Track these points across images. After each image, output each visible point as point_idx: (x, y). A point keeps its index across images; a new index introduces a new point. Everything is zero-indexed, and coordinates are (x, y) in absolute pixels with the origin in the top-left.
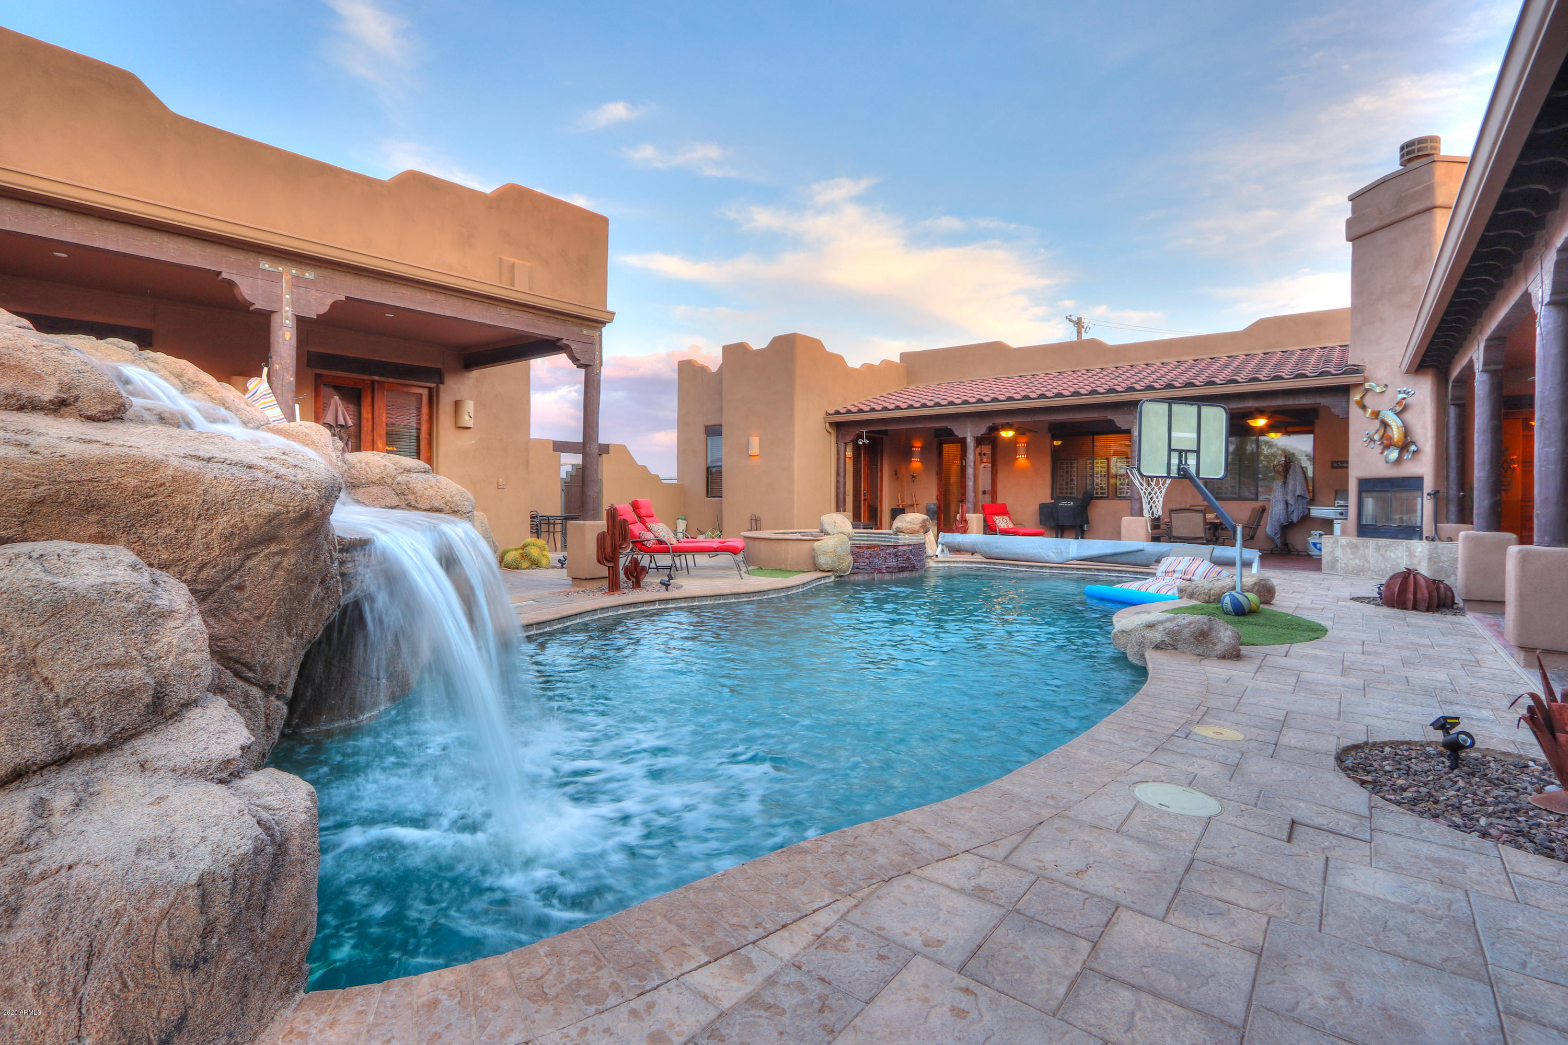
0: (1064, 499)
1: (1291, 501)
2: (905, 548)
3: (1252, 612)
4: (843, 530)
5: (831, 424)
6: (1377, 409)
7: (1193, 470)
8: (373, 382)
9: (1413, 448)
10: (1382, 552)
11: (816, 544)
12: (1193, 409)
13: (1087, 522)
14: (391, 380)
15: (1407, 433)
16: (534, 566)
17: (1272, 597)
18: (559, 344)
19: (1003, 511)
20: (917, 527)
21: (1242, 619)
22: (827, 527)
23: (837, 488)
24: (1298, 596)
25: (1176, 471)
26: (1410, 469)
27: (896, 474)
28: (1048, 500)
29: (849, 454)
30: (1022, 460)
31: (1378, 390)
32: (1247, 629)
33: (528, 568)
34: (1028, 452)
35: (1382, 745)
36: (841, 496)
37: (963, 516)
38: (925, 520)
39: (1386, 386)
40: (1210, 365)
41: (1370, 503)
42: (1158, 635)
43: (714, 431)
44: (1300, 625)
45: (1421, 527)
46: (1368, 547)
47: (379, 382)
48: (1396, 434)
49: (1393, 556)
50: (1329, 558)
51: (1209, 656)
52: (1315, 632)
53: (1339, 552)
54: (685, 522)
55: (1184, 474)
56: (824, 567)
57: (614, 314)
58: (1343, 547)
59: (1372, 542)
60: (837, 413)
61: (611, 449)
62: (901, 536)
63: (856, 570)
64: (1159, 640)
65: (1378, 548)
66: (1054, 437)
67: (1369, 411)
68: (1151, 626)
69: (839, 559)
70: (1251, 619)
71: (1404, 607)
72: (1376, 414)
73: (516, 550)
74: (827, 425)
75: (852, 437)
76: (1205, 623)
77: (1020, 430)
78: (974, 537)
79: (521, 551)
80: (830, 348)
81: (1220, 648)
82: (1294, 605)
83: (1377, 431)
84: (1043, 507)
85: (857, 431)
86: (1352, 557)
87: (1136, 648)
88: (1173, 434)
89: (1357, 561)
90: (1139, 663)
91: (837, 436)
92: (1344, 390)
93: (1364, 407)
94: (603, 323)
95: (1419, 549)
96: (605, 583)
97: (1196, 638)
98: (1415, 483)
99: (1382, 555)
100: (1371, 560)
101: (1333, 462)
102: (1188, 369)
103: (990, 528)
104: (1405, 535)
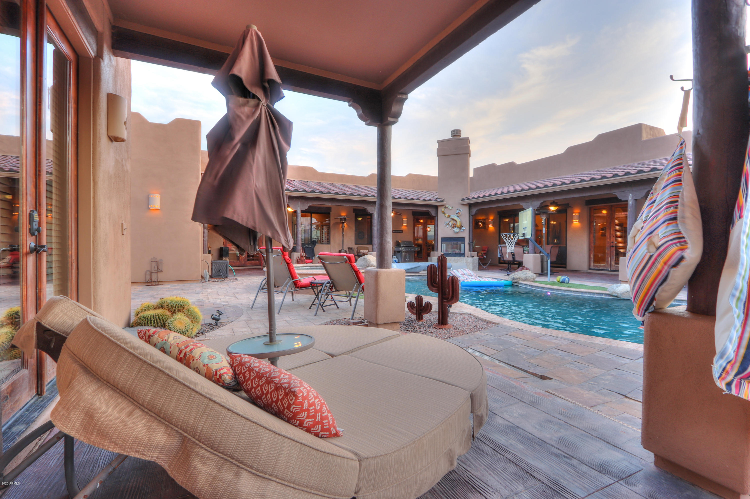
9: (463, 228)
13: (313, 254)
26: (461, 235)
31: (450, 208)
39: (453, 207)
45: (464, 253)
48: (458, 224)
67: (447, 215)
72: (450, 216)
83: (450, 222)
92: (436, 207)
93: (444, 213)
98: (462, 240)
104: (458, 256)
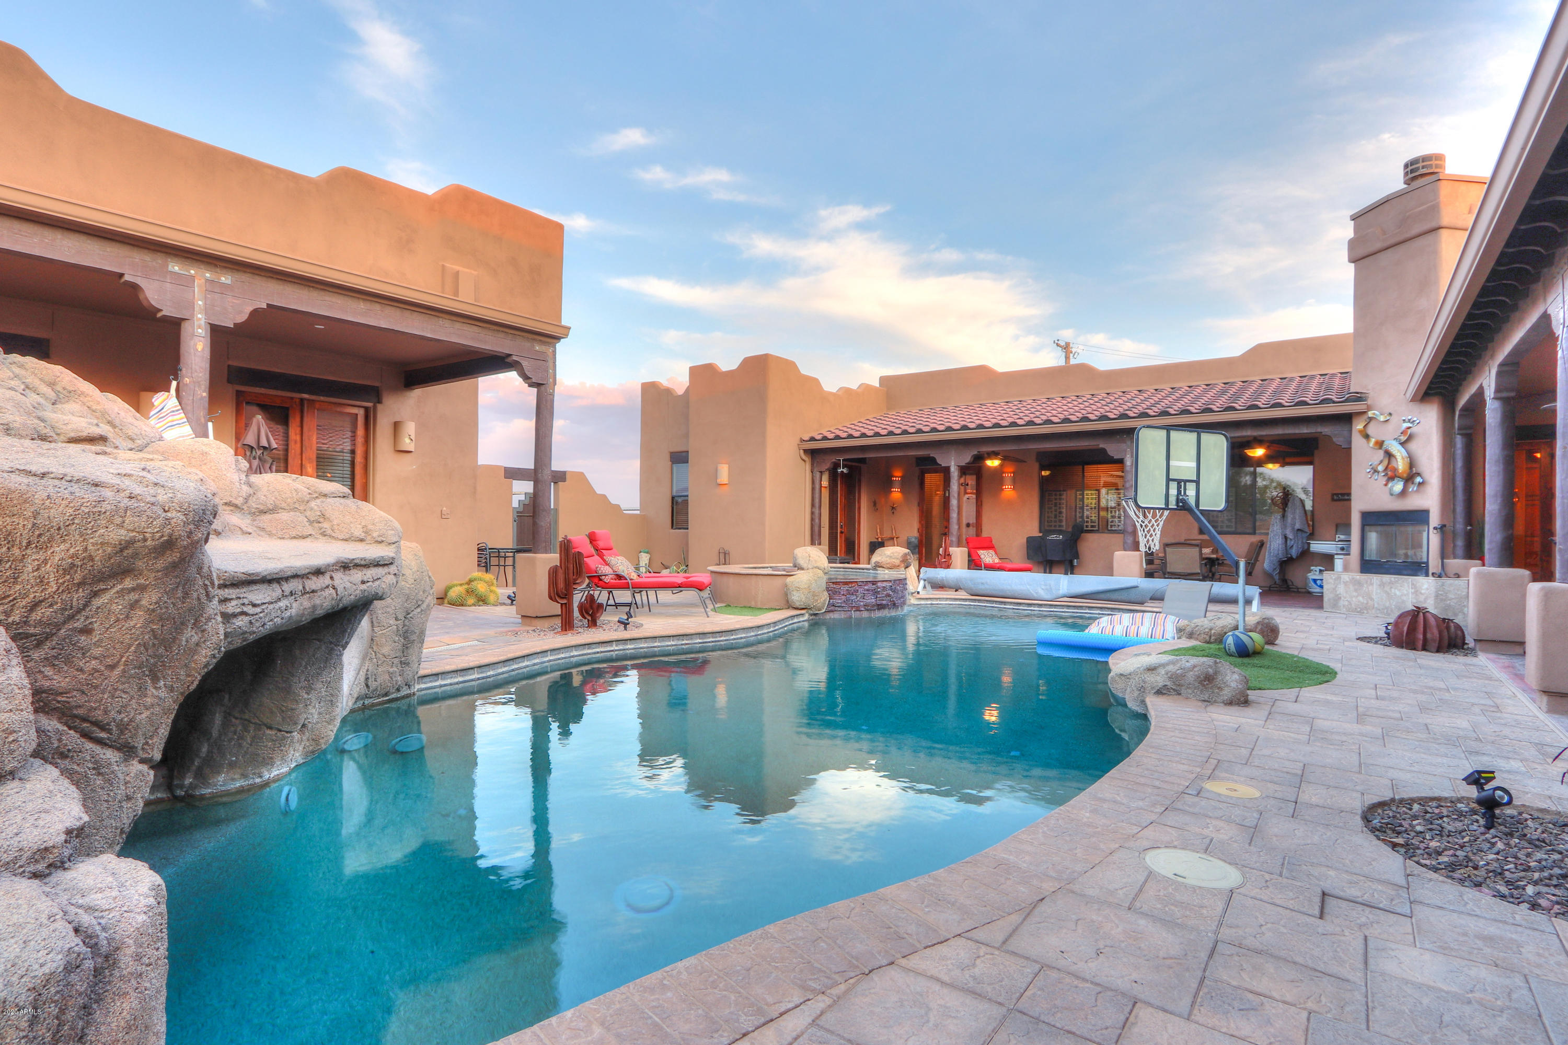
0: (1053, 532)
1: (1290, 536)
2: (884, 584)
3: (1256, 653)
4: (818, 564)
5: (805, 451)
6: (1381, 438)
7: (1192, 502)
8: (302, 400)
9: (1418, 479)
10: (1387, 588)
11: (789, 579)
12: (1193, 436)
13: (1077, 556)
14: (322, 398)
15: (1412, 465)
16: (481, 603)
17: (1276, 637)
18: (509, 360)
19: (989, 546)
20: (897, 562)
21: (1246, 660)
22: (802, 562)
23: (812, 520)
24: (1302, 635)
25: (1174, 503)
26: (1415, 502)
27: (875, 504)
28: (1036, 533)
29: (825, 483)
30: (1008, 490)
31: (1382, 418)
32: (1252, 671)
33: (474, 605)
34: (1014, 481)
35: (1408, 803)
36: (816, 529)
37: (946, 550)
38: (906, 555)
39: (1390, 414)
40: (1205, 391)
41: (1373, 538)
42: (1159, 680)
43: (679, 458)
44: (1307, 667)
45: (1427, 564)
46: (1372, 584)
47: (308, 400)
48: (1401, 465)
49: (1398, 593)
50: (1332, 596)
51: (1215, 702)
52: (1324, 674)
53: (1341, 590)
54: (648, 556)
55: (1182, 505)
56: (797, 604)
57: (569, 328)
58: (1345, 583)
59: (1376, 579)
60: (812, 439)
61: (568, 476)
62: (880, 571)
63: (832, 608)
64: (1161, 684)
65: (1382, 585)
66: (1043, 468)
67: (1373, 441)
68: (1151, 669)
69: (814, 595)
70: (1255, 660)
71: (1414, 648)
72: (1380, 444)
73: (461, 585)
74: (802, 452)
75: (827, 465)
76: (1210, 666)
77: (1006, 458)
78: (958, 572)
79: (466, 586)
80: (804, 371)
81: (1227, 693)
82: (1298, 646)
83: (1381, 462)
84: (1030, 540)
85: (834, 458)
86: (1355, 594)
87: (1136, 693)
88: (1172, 463)
89: (1361, 599)
90: (1140, 710)
91: (812, 465)
92: (1346, 419)
93: (1367, 437)
94: (558, 339)
95: (1426, 586)
96: (558, 622)
97: (1201, 682)
98: (1420, 516)
99: (1386, 592)
100: (1374, 597)
101: (1333, 495)
102: (1182, 396)
103: (974, 563)
104: (1410, 572)
